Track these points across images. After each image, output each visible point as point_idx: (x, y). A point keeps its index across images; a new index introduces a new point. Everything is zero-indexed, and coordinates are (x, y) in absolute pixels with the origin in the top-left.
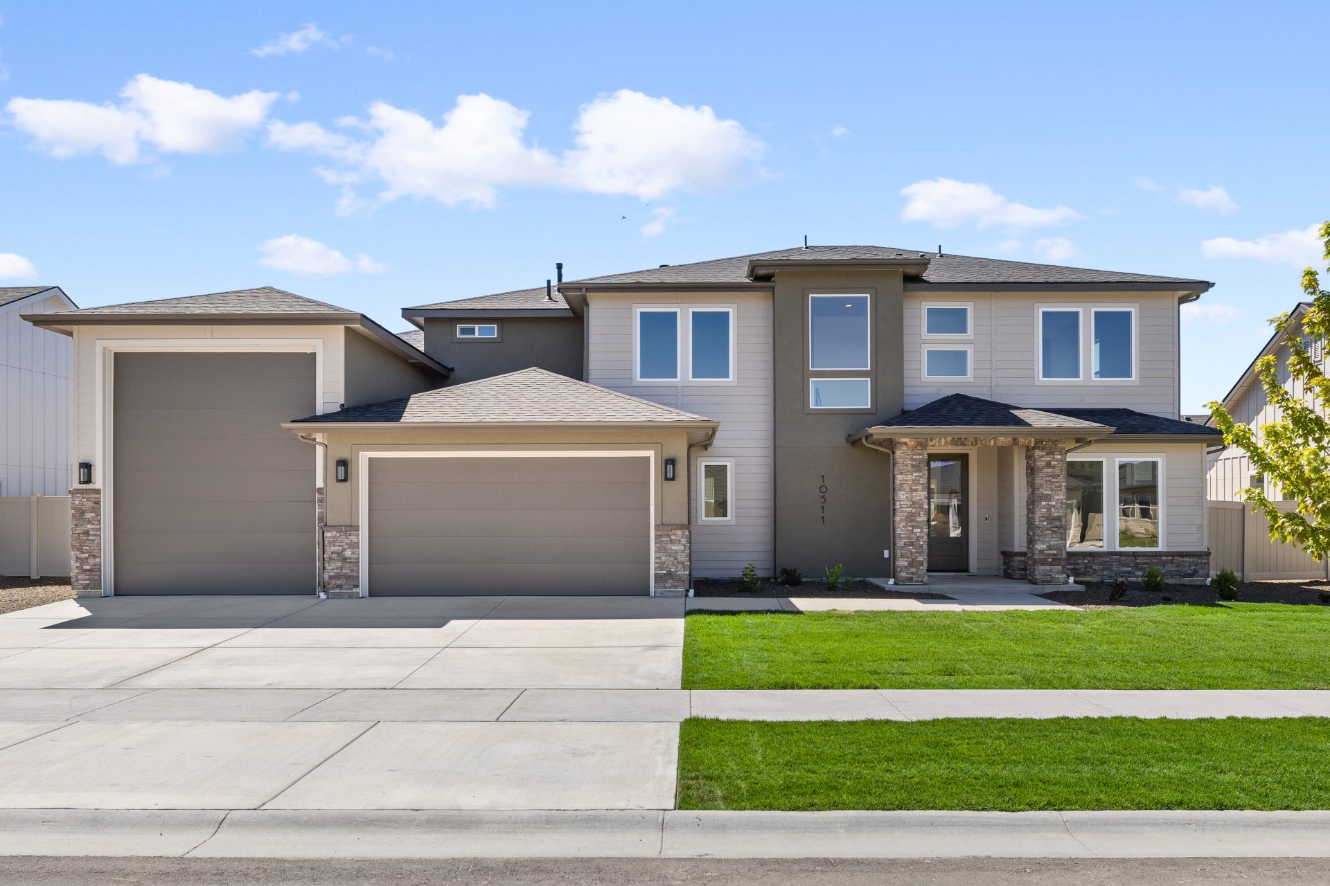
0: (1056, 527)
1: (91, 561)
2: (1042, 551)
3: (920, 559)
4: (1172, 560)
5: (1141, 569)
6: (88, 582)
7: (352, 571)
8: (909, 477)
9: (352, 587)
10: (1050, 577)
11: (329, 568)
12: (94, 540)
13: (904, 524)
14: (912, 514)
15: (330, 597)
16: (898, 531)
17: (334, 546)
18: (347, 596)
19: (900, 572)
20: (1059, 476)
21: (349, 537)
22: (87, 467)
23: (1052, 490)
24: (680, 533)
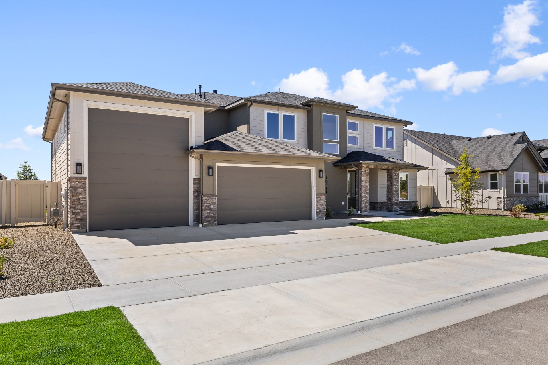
0: (397, 194)
1: (81, 214)
2: (394, 201)
3: (367, 204)
4: (409, 204)
6: (80, 225)
7: (214, 214)
8: (365, 178)
9: (214, 221)
10: (396, 209)
11: (204, 213)
12: (83, 203)
13: (364, 193)
14: (365, 190)
15: (204, 226)
16: (362, 196)
17: (207, 204)
18: (211, 225)
19: (363, 209)
20: (397, 178)
21: (213, 200)
22: (79, 165)
23: (396, 182)
24: (323, 197)
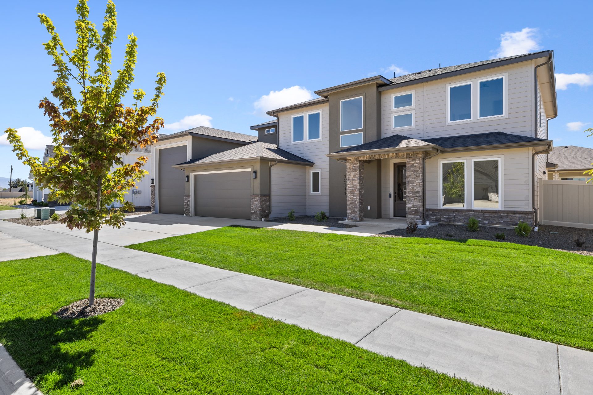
0: (417, 196)
1: (154, 204)
2: (410, 208)
4: (507, 215)
5: (487, 220)
6: (153, 209)
7: (189, 208)
8: (352, 174)
9: (189, 213)
10: (413, 221)
11: (185, 207)
12: (154, 199)
13: (350, 195)
14: (353, 190)
15: (186, 216)
16: (348, 198)
17: (186, 201)
20: (418, 171)
21: (189, 198)
23: (415, 178)
24: (257, 198)
